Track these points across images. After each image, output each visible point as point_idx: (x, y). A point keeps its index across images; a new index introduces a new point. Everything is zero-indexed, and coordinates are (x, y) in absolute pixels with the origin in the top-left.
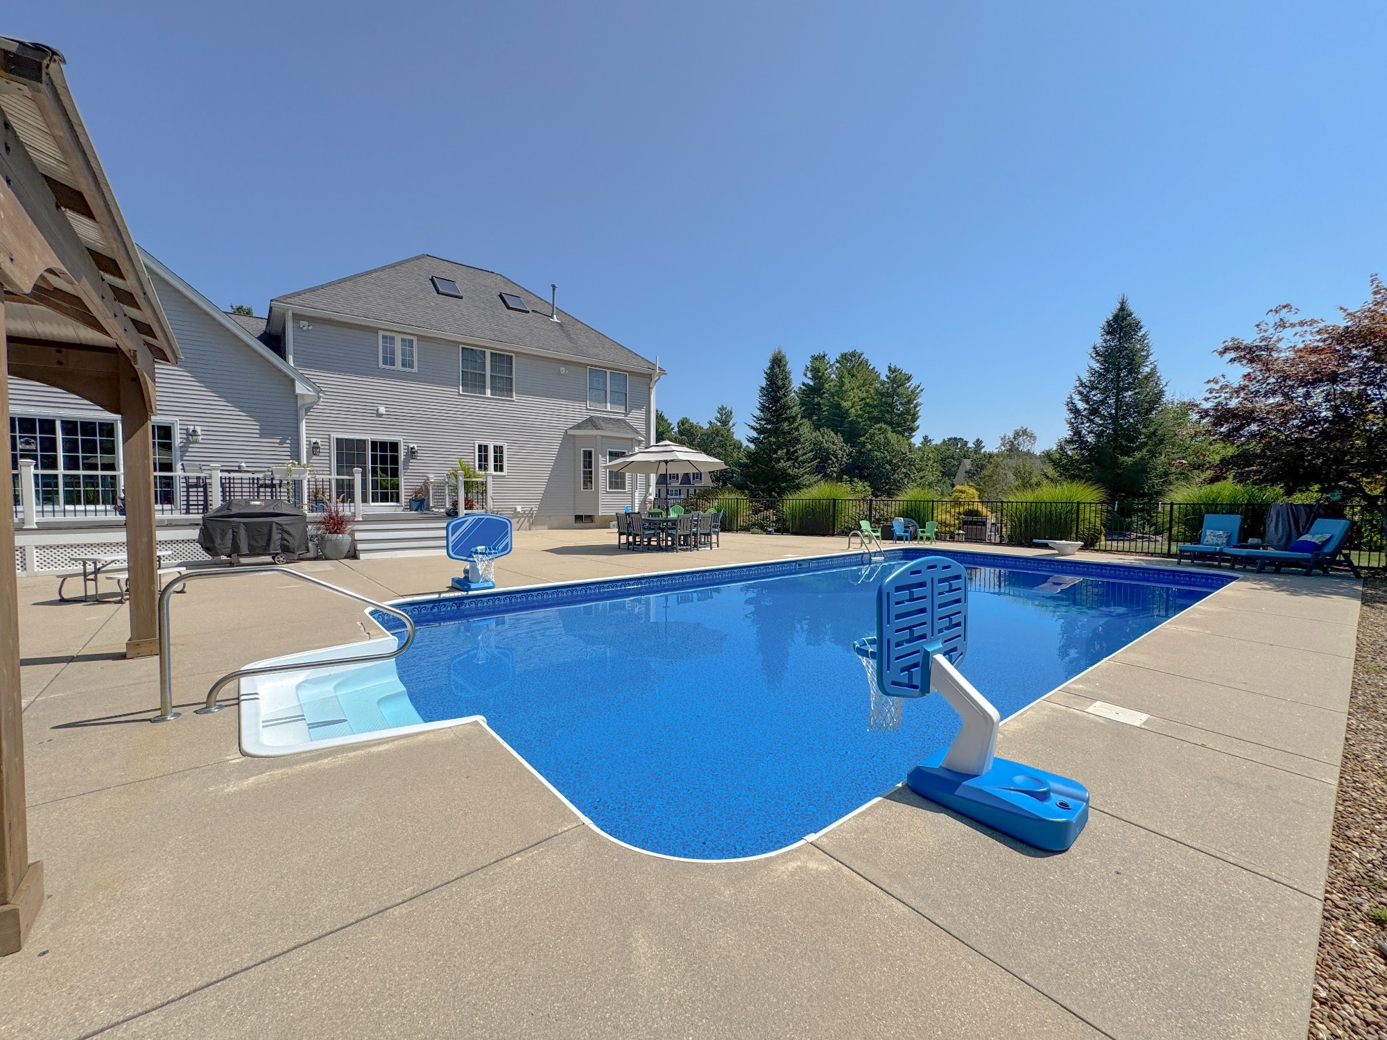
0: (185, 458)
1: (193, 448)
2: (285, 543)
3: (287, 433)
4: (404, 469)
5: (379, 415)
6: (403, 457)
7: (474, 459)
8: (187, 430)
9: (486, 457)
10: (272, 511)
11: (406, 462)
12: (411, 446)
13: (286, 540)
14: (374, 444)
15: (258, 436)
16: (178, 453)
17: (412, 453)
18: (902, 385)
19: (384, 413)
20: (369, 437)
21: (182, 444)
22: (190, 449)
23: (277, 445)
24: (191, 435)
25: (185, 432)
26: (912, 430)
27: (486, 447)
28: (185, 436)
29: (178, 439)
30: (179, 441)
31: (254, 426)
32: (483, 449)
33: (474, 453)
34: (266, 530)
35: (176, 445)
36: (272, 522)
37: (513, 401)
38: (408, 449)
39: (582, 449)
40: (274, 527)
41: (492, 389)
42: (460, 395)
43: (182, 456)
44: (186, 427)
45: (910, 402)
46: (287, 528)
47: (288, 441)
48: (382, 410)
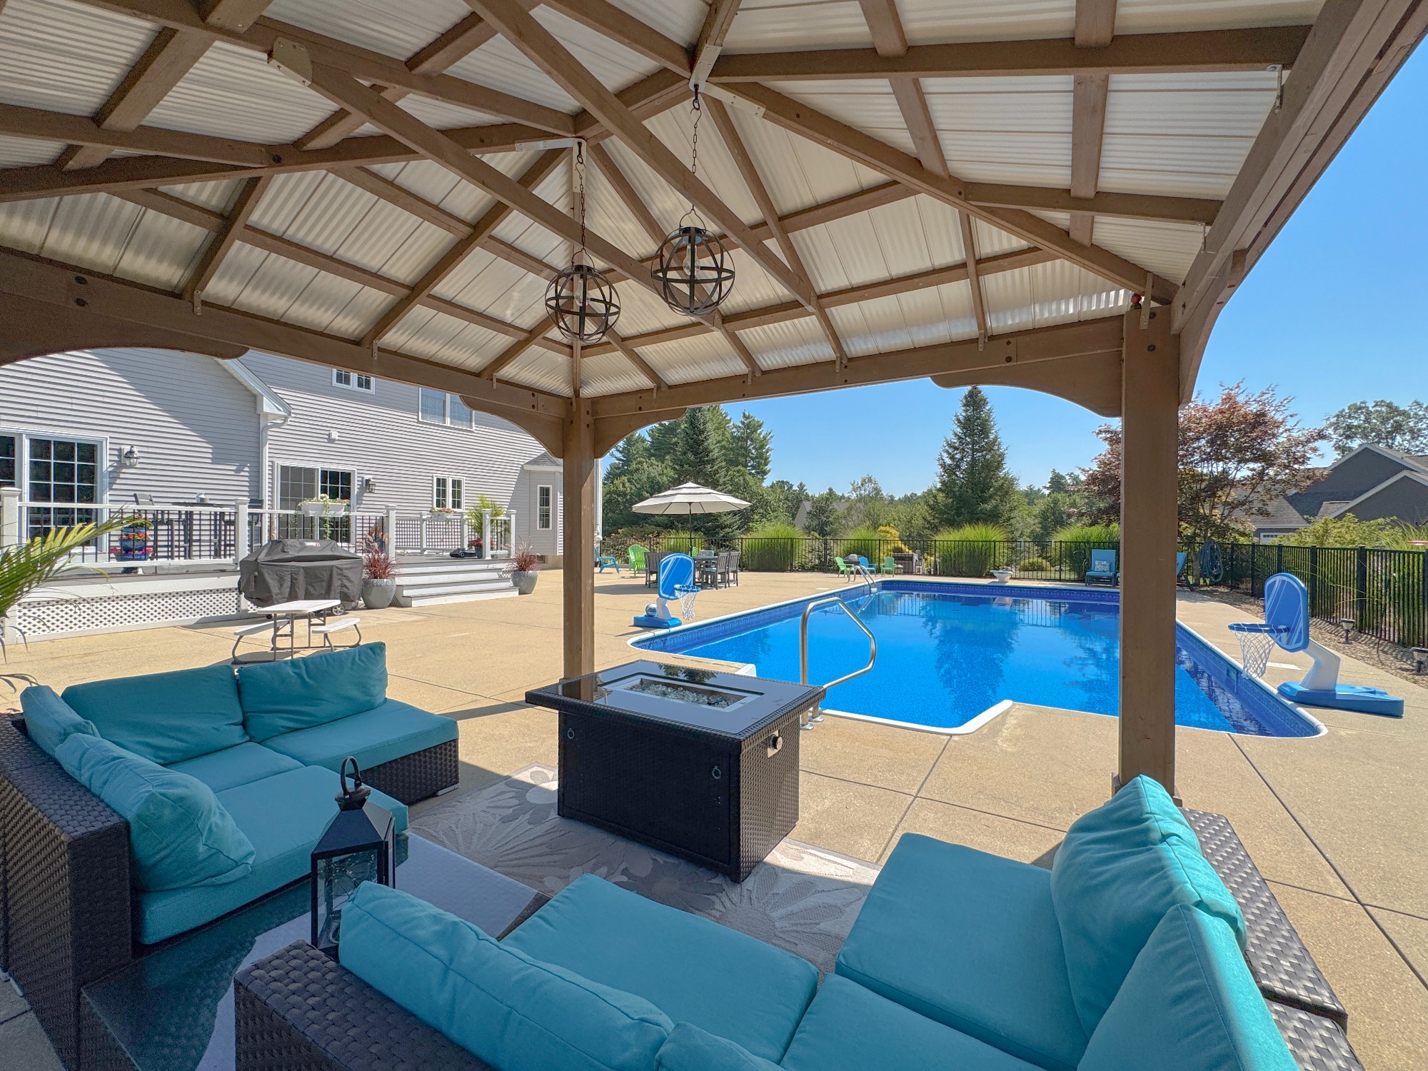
0: (115, 487)
1: (127, 473)
2: (345, 590)
3: (247, 459)
4: (358, 504)
5: (331, 440)
6: (356, 490)
7: (432, 494)
8: (120, 450)
9: (444, 491)
10: (331, 553)
11: (360, 495)
12: (367, 477)
13: (346, 587)
14: (324, 473)
15: (209, 461)
16: (107, 480)
17: (367, 485)
18: (756, 431)
19: (337, 438)
20: (319, 466)
21: (110, 469)
22: (122, 476)
23: (233, 473)
24: (125, 458)
25: (116, 453)
26: (765, 473)
27: (444, 480)
28: (116, 459)
29: (106, 462)
30: (109, 464)
31: (206, 449)
32: (441, 482)
33: (432, 487)
34: (326, 576)
35: (104, 468)
36: (333, 566)
37: (472, 432)
38: (362, 481)
39: (539, 486)
40: (335, 570)
41: (451, 418)
42: (419, 422)
43: (111, 484)
44: (117, 447)
45: (762, 447)
46: (347, 573)
47: (247, 469)
48: (335, 435)
